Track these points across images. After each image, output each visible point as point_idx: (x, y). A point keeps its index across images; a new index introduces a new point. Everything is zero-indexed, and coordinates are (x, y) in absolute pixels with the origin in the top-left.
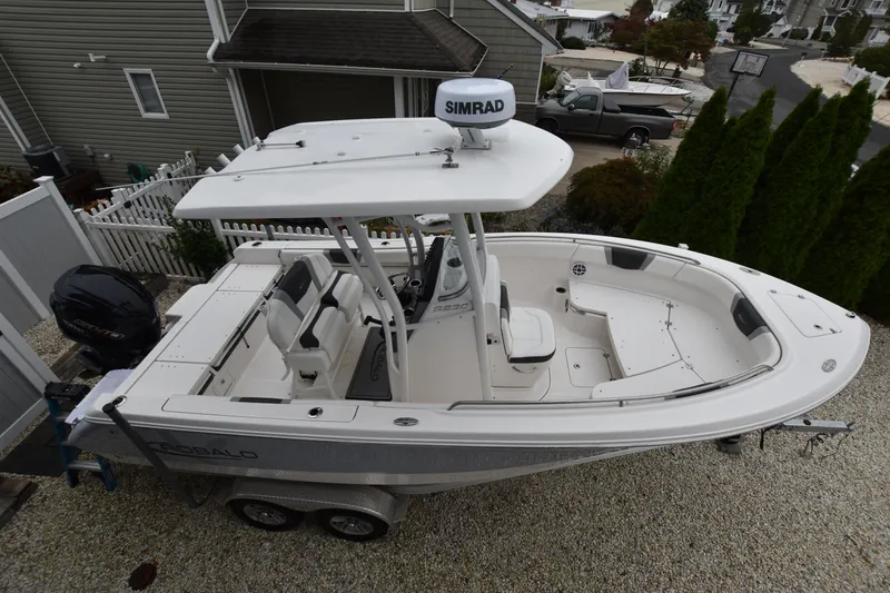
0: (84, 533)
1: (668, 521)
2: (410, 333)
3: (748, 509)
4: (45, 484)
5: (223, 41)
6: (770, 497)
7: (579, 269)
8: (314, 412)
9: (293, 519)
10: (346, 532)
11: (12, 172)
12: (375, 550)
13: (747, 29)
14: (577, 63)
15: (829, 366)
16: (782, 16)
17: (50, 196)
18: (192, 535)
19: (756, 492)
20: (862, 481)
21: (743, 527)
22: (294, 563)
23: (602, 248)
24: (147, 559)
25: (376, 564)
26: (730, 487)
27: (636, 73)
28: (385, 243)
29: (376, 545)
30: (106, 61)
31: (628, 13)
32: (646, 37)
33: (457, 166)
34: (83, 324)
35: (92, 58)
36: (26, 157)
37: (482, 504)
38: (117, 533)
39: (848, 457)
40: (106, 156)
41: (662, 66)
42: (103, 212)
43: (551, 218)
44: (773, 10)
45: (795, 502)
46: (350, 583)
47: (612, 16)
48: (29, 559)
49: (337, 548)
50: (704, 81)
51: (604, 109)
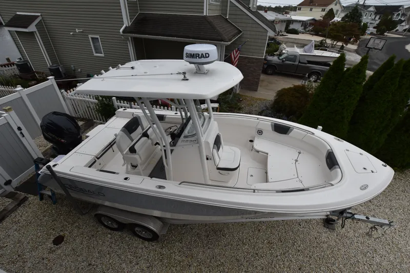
0: (41, 219)
1: (291, 256)
2: (172, 151)
3: (333, 257)
4: (31, 198)
5: (127, 26)
6: (346, 253)
7: (260, 132)
8: (126, 179)
9: (121, 227)
10: (142, 235)
11: (44, 75)
12: (154, 246)
13: (384, 27)
14: (292, 41)
15: (364, 187)
16: (404, 21)
17: (52, 84)
18: (81, 227)
19: (339, 249)
20: (399, 254)
21: (329, 265)
22: (118, 245)
23: (270, 123)
24: (62, 234)
25: (152, 252)
26: (326, 245)
27: (320, 46)
28: (176, 113)
29: (154, 244)
30: (82, 32)
31: (322, 19)
32: (328, 29)
33: (187, 80)
34: (51, 135)
35: (77, 31)
36: (49, 69)
37: (204, 234)
38: (53, 221)
39: (394, 240)
40: (79, 70)
41: (334, 44)
42: (73, 92)
43: (264, 110)
44: (399, 18)
45: (360, 257)
46: (140, 258)
47: (313, 20)
48: (19, 226)
49: (137, 242)
50: (357, 52)
51: (300, 62)
